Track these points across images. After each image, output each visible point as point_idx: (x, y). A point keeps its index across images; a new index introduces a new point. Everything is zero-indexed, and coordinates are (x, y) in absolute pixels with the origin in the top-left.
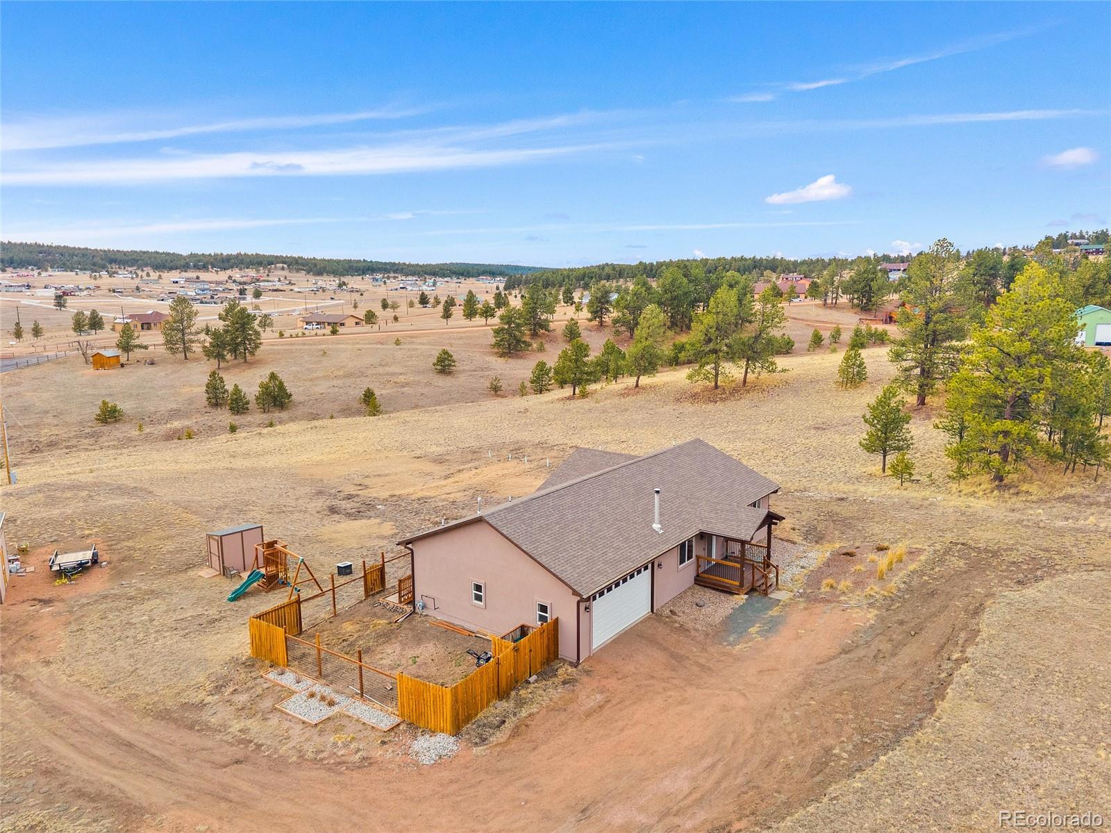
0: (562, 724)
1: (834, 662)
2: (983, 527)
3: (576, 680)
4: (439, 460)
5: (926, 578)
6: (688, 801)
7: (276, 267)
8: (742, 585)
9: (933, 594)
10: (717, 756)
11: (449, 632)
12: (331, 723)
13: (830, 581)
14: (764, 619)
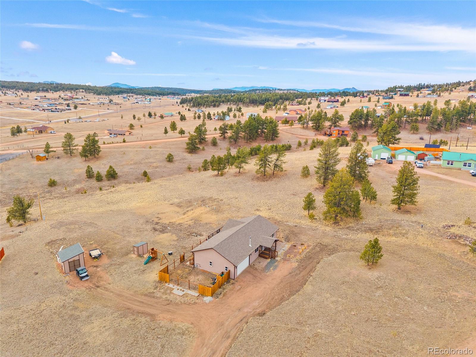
0: (233, 293)
1: (287, 276)
2: (326, 238)
3: (234, 283)
4: (179, 206)
5: (310, 254)
6: (258, 307)
7: (79, 91)
8: (269, 257)
9: (310, 258)
10: (263, 298)
11: (204, 272)
12: (185, 295)
13: (289, 255)
14: (274, 266)
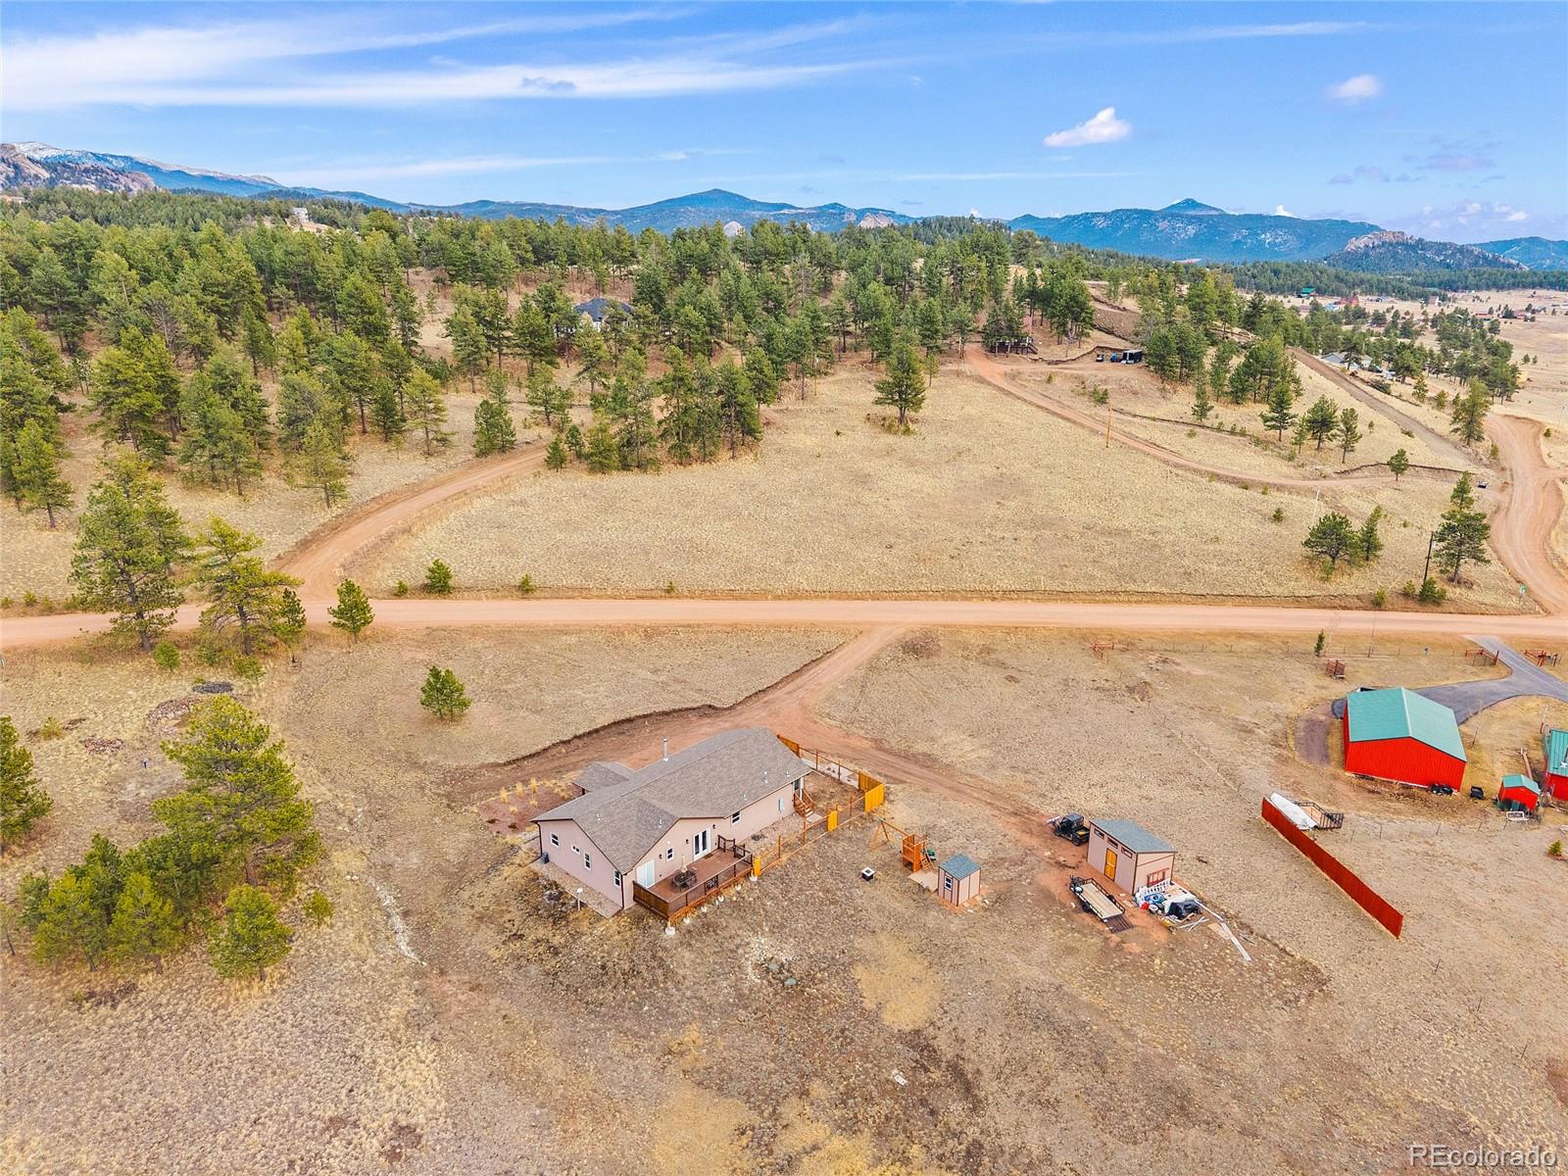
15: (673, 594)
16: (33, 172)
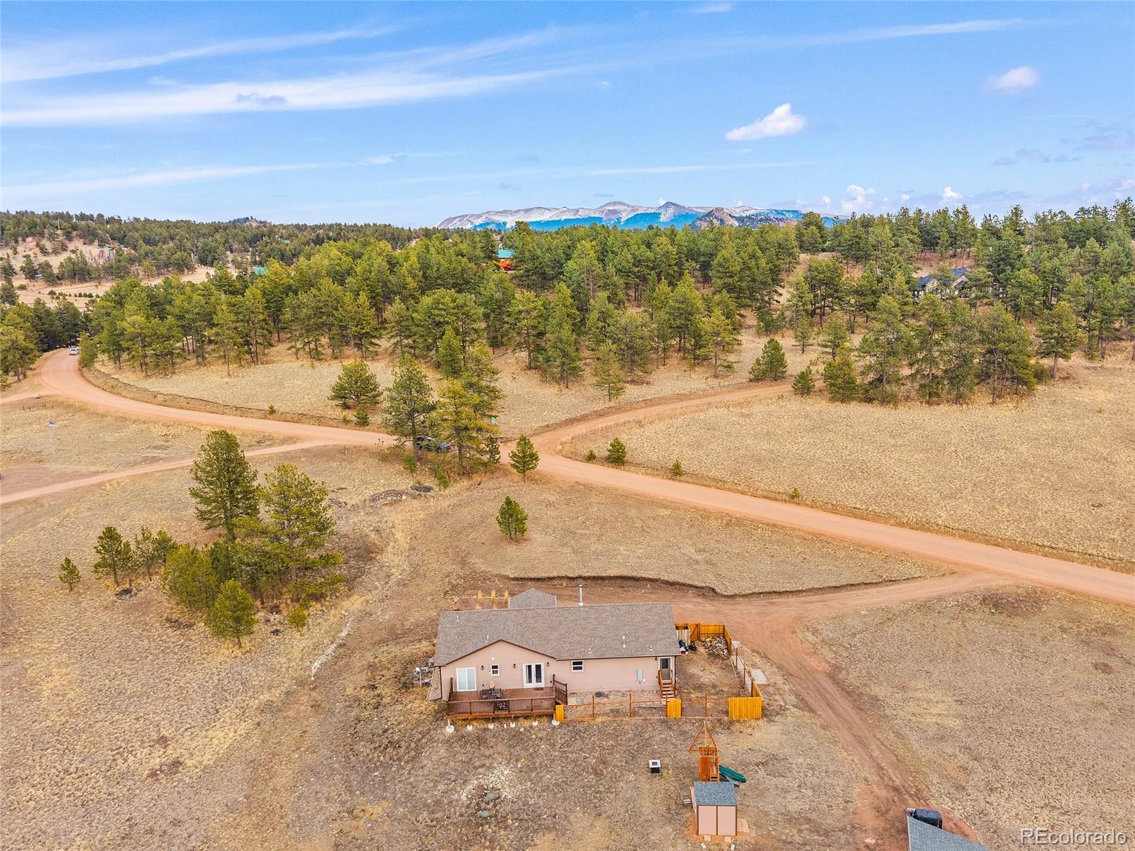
15: (796, 500)
16: (730, 223)
